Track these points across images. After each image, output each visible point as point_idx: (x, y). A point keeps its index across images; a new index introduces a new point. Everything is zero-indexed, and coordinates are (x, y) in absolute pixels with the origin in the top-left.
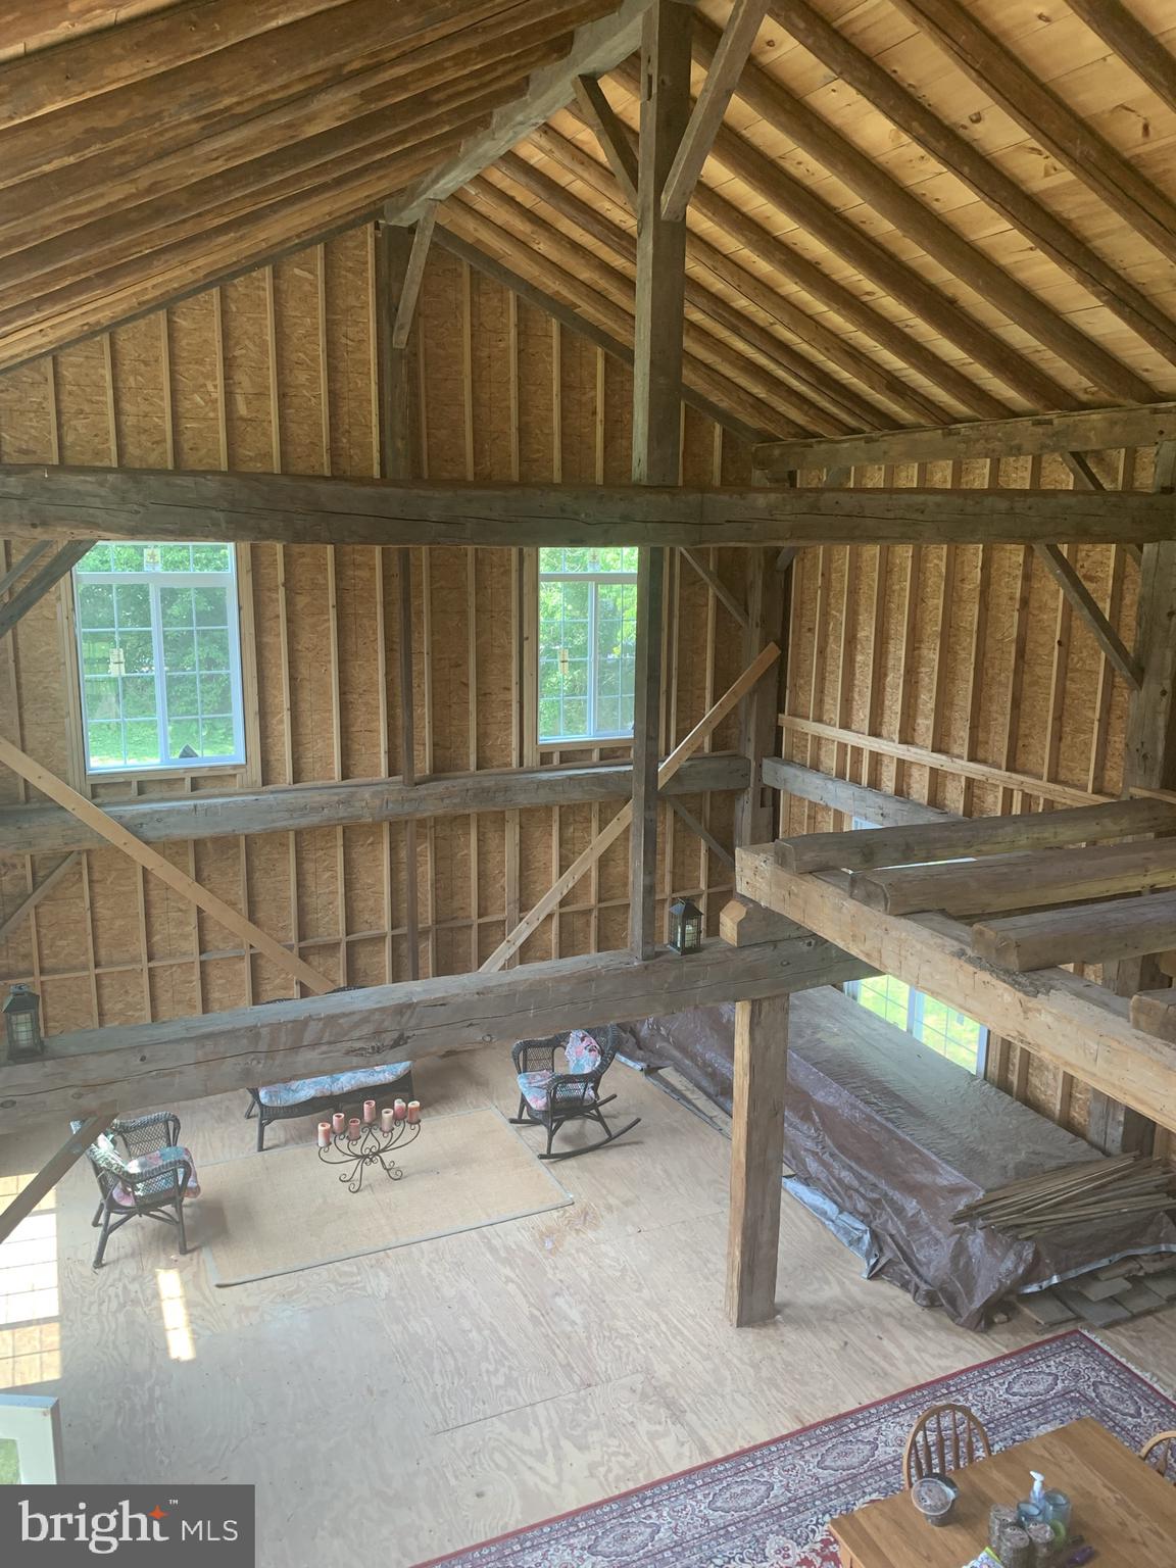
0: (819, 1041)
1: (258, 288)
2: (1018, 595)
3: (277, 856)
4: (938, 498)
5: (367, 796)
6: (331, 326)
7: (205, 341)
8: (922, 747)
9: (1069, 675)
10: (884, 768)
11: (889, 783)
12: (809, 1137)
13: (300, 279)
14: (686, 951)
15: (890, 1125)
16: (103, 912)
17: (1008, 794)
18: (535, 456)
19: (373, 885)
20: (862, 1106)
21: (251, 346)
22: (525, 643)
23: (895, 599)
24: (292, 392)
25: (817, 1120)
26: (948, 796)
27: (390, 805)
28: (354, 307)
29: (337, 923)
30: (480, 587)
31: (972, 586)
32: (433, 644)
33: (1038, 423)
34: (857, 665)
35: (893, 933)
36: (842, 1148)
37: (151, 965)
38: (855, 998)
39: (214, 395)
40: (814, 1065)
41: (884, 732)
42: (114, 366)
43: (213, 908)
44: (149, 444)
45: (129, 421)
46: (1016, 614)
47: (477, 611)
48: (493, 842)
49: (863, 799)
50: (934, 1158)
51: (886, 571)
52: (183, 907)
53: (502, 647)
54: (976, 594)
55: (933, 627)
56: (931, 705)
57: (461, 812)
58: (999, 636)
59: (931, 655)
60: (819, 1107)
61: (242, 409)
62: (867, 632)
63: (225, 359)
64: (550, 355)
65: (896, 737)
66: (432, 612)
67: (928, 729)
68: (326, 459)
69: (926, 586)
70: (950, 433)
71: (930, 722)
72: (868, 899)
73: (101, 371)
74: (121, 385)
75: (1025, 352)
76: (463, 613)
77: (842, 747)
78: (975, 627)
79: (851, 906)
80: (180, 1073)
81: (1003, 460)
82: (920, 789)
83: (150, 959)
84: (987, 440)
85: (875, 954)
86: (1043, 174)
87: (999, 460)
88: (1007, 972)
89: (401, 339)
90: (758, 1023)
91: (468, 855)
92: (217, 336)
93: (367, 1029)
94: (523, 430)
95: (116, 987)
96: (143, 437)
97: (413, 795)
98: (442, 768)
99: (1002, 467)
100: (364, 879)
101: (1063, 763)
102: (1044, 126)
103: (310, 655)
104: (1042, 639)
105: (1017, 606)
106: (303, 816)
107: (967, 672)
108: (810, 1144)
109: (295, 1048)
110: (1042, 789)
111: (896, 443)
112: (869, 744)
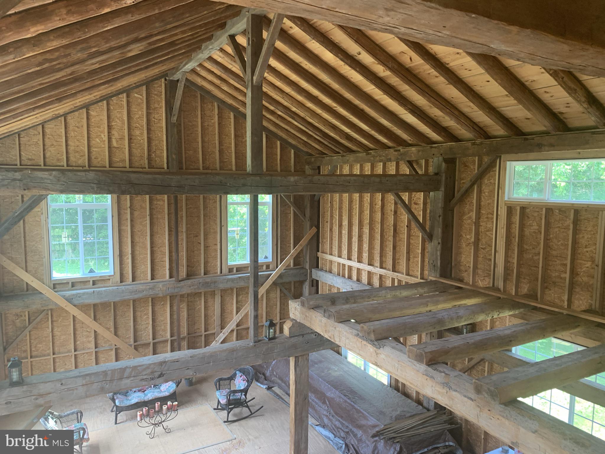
0: (330, 374)
1: (121, 101)
2: (393, 210)
3: (126, 310)
4: (355, 178)
5: (161, 286)
6: (148, 114)
7: (101, 119)
8: (365, 264)
9: (411, 237)
10: (353, 272)
11: (355, 277)
12: (325, 410)
13: (137, 98)
14: (270, 339)
15: (352, 403)
16: (57, 333)
17: (393, 280)
18: (226, 160)
19: (164, 321)
20: (343, 396)
21: (118, 121)
22: (223, 228)
23: (354, 211)
24: (133, 138)
25: (328, 403)
26: (374, 281)
27: (170, 290)
28: (157, 108)
29: (149, 335)
30: (205, 207)
31: (378, 207)
32: (187, 229)
33: (396, 151)
34: (343, 234)
35: (337, 329)
36: (336, 414)
37: (76, 353)
38: (346, 358)
39: (104, 139)
40: (327, 383)
41: (353, 259)
42: (66, 128)
43: (101, 330)
44: (79, 157)
45: (71, 148)
46: (393, 216)
47: (204, 216)
48: (210, 303)
49: (345, 283)
50: (367, 414)
51: (351, 201)
52: (89, 330)
53: (214, 229)
54: (380, 209)
55: (367, 221)
56: (367, 249)
57: (197, 291)
58: (388, 224)
59: (366, 230)
60: (328, 398)
61: (115, 144)
62: (345, 223)
63: (108, 126)
64: (230, 125)
65: (356, 260)
66: (187, 217)
67: (366, 256)
68: (146, 162)
69: (364, 207)
70: (368, 154)
71: (367, 255)
72: (329, 317)
73: (61, 130)
74: (68, 135)
75: (388, 127)
76: (199, 217)
77: (339, 264)
78: (380, 221)
79: (324, 320)
80: (76, 389)
81: (387, 163)
82: (365, 278)
83: (75, 351)
84: (380, 157)
85: (332, 337)
86: (383, 71)
87: (385, 163)
88: (371, 341)
89: (174, 119)
90: (298, 365)
91: (201, 308)
92: (106, 118)
93: (149, 371)
94: (221, 152)
95: (61, 362)
96: (77, 154)
97: (179, 285)
98: (189, 275)
99: (387, 165)
100: (160, 318)
101: (411, 269)
102: (378, 57)
103: (139, 233)
104: (402, 225)
105: (393, 214)
106: (135, 294)
107: (378, 236)
108: (325, 413)
109: (121, 379)
110: (405, 278)
111: (351, 157)
112: (348, 263)
